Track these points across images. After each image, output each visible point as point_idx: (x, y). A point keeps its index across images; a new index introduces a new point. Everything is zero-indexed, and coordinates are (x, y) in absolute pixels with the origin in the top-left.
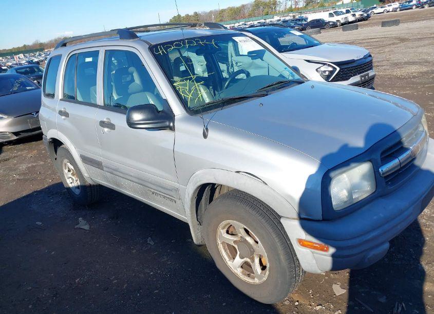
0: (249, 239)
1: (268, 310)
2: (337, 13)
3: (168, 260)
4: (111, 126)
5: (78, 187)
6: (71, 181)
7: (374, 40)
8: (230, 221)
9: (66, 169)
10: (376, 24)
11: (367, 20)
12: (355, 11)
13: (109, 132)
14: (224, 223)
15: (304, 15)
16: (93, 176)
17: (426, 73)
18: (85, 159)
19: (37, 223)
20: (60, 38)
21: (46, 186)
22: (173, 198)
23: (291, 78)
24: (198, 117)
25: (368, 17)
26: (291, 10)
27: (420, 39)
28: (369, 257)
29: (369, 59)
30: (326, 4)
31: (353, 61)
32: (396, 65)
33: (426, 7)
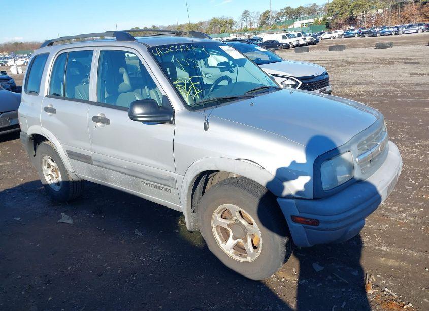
0: (243, 221)
1: (259, 286)
2: (290, 36)
3: (158, 248)
4: (106, 121)
5: (58, 184)
6: (50, 178)
7: (324, 62)
8: (226, 205)
9: (45, 165)
10: (324, 48)
11: (316, 44)
12: (306, 36)
13: (103, 127)
14: (220, 207)
15: (259, 36)
16: (77, 171)
17: (372, 92)
18: (71, 154)
19: (15, 218)
20: (10, 43)
21: (18, 184)
22: (168, 188)
23: (268, 85)
24: (197, 112)
25: (317, 41)
26: (246, 30)
27: (365, 63)
28: (350, 230)
29: (326, 76)
30: (279, 27)
31: (313, 77)
32: (346, 84)
33: (366, 36)
